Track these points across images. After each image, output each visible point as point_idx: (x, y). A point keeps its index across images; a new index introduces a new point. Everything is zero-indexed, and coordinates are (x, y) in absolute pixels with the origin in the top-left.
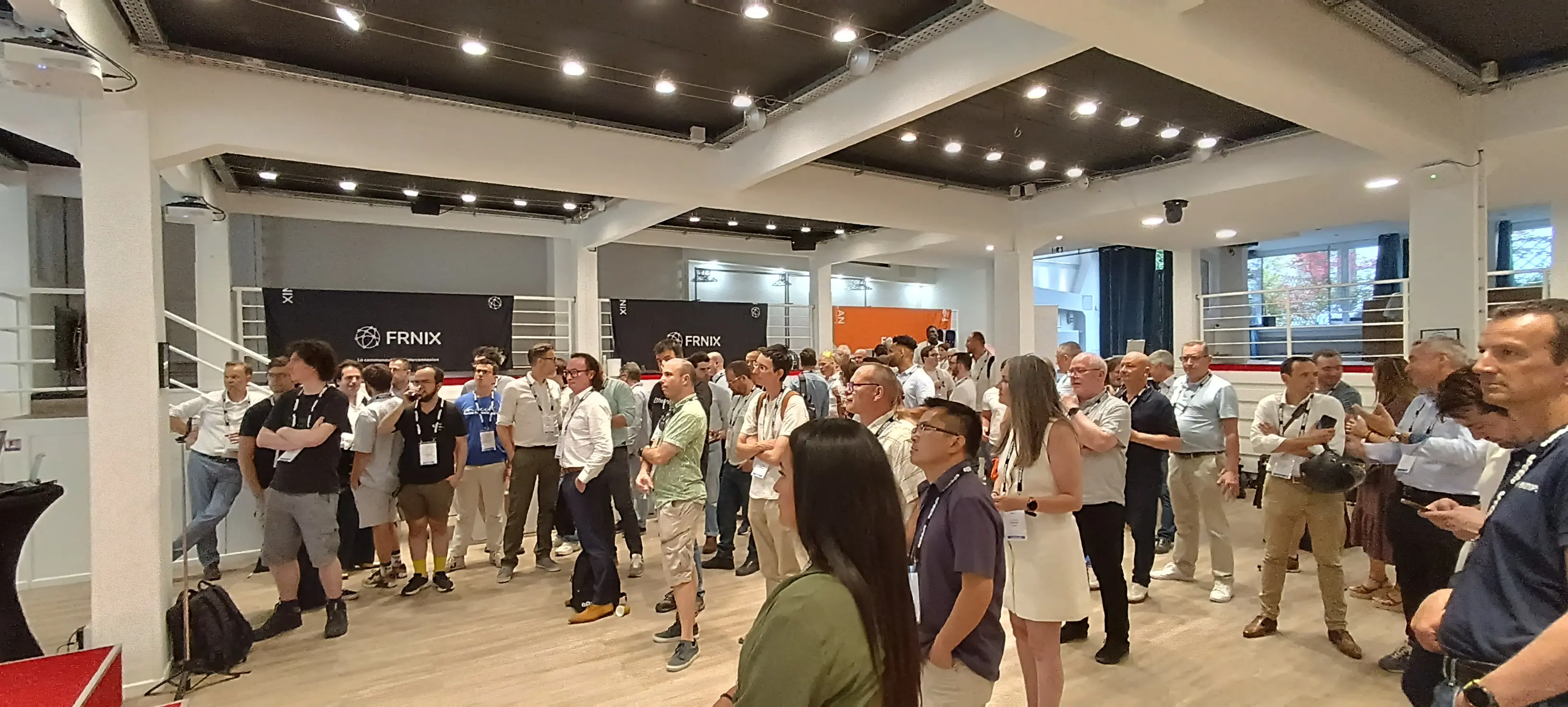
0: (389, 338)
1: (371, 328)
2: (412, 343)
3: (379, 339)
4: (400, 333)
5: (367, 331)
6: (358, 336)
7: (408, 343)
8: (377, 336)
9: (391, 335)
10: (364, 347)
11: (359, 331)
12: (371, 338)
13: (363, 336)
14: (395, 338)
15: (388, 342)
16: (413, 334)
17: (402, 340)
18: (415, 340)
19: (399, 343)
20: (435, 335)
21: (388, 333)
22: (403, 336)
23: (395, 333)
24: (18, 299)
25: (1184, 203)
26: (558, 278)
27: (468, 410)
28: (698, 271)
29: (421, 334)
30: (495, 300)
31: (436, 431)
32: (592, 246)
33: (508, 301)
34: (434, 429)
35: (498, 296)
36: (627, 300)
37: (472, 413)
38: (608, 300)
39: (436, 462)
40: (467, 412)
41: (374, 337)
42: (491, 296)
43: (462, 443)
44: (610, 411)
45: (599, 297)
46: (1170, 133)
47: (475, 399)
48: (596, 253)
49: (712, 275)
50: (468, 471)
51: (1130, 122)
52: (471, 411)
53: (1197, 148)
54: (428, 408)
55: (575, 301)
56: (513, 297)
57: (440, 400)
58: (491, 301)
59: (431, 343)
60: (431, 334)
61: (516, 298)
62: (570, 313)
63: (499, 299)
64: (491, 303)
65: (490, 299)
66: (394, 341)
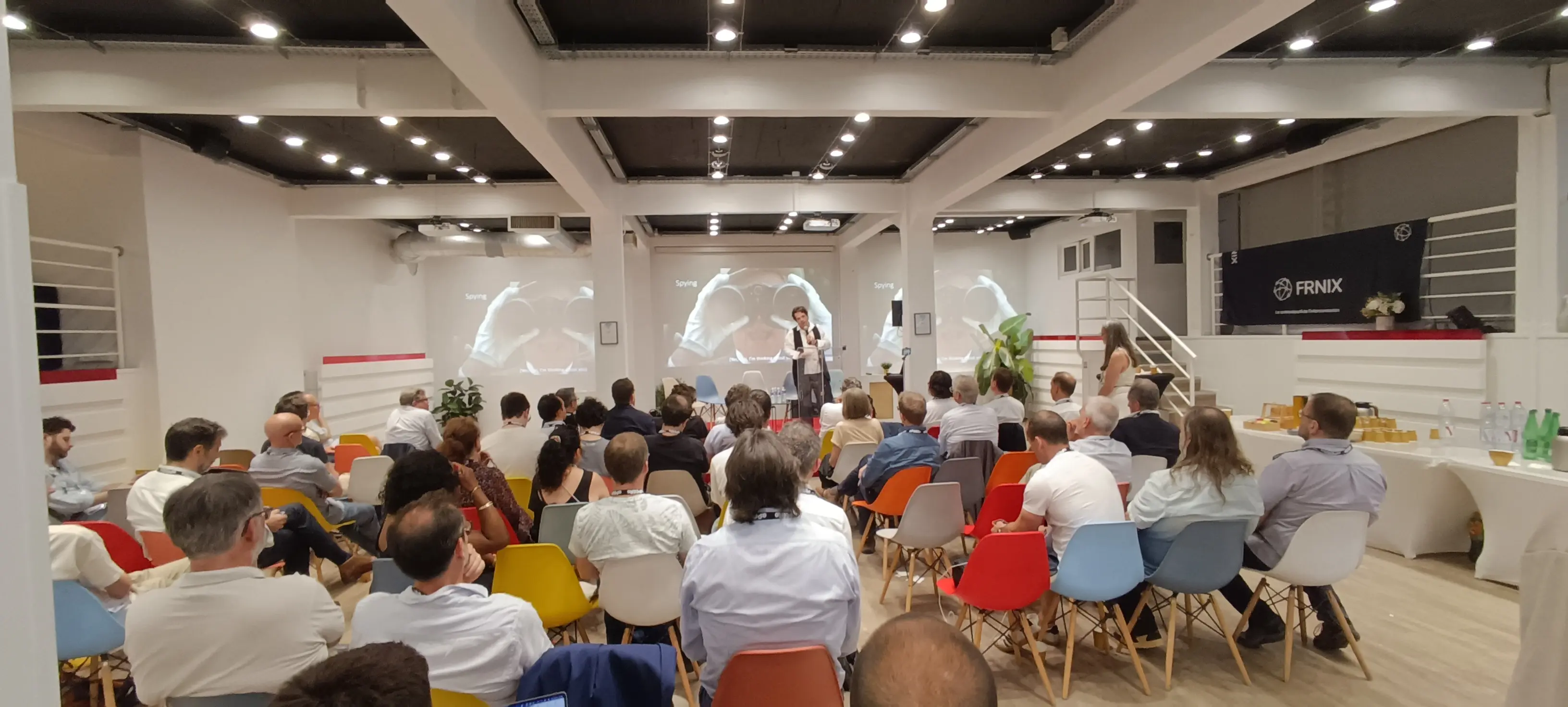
0: (1298, 288)
1: (1285, 279)
2: (1317, 292)
3: (1291, 290)
4: (1307, 282)
5: (1281, 283)
6: (1276, 289)
7: (1312, 292)
8: (1289, 287)
9: (1301, 285)
10: (1280, 299)
11: (1277, 283)
12: (1284, 290)
13: (1280, 289)
14: (1302, 288)
15: (1298, 293)
16: (1317, 282)
17: (1309, 291)
18: (1319, 289)
19: (1306, 293)
20: (1337, 280)
21: (1298, 283)
22: (1309, 285)
23: (1302, 282)
24: (1129, 280)
29: (1325, 281)
30: (1403, 229)
33: (1421, 228)
35: (1407, 223)
41: (1286, 289)
42: (1397, 225)
56: (1426, 220)
58: (1398, 230)
59: (1333, 291)
60: (1333, 280)
61: (1431, 220)
63: (1408, 226)
64: (1398, 234)
65: (1397, 228)
66: (1302, 291)
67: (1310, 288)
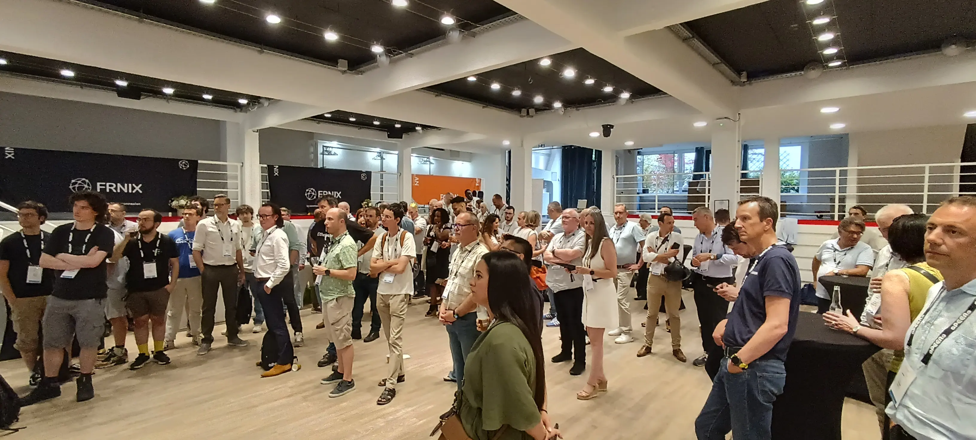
0: (99, 187)
1: (83, 179)
2: (119, 191)
3: (91, 188)
4: (108, 184)
5: (79, 182)
6: (72, 185)
7: (115, 191)
8: (88, 185)
9: (101, 185)
11: (73, 181)
12: (84, 187)
13: (77, 186)
14: (104, 187)
15: (99, 190)
16: (119, 185)
17: (110, 190)
18: (121, 189)
19: (108, 191)
20: (137, 186)
22: (110, 186)
23: (104, 183)
25: (612, 127)
26: (230, 151)
27: (179, 239)
28: (324, 148)
29: (126, 185)
30: (184, 163)
31: (155, 255)
32: (256, 129)
33: (194, 164)
34: (154, 253)
35: (187, 160)
36: (279, 166)
37: (183, 242)
38: (266, 166)
39: (156, 276)
40: (179, 241)
41: (86, 186)
42: (181, 160)
43: (176, 262)
44: (288, 241)
45: (260, 164)
46: (608, 89)
47: (185, 233)
48: (258, 133)
49: (333, 151)
50: (179, 282)
51: (590, 82)
52: (182, 241)
53: (620, 98)
54: (149, 239)
55: (242, 166)
56: (197, 161)
57: (158, 233)
59: (134, 192)
60: (134, 185)
61: (199, 162)
62: (239, 173)
63: (187, 162)
64: (181, 165)
65: (180, 162)
66: (103, 191)
67: (112, 188)
